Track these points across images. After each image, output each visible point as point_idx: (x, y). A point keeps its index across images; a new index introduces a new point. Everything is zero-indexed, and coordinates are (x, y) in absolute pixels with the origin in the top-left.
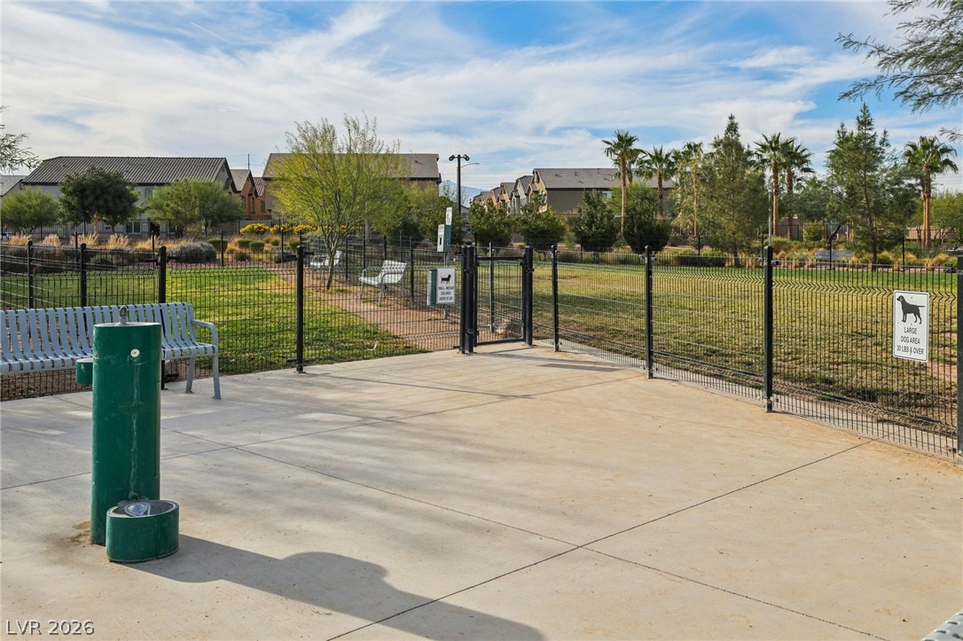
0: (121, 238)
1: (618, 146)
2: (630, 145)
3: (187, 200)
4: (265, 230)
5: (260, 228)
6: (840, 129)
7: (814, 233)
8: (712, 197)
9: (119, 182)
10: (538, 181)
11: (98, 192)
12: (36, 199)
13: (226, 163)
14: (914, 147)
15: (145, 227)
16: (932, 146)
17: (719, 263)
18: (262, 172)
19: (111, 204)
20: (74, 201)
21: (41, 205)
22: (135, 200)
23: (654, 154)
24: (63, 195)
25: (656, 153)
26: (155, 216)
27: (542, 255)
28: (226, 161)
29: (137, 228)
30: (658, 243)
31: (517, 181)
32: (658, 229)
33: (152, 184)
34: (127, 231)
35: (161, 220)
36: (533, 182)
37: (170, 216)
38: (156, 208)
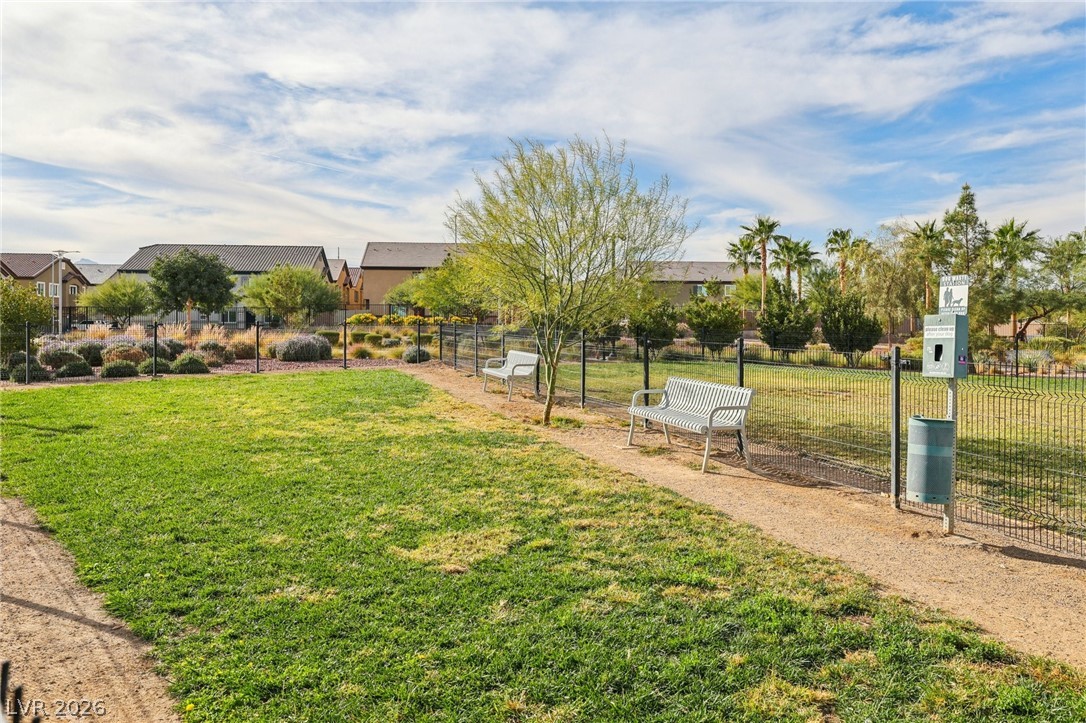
0: (216, 328)
2: (772, 230)
3: (288, 287)
4: (373, 320)
5: (367, 318)
9: (214, 266)
11: (192, 276)
12: (131, 287)
13: (323, 252)
15: (241, 317)
18: (361, 261)
19: (205, 290)
20: (165, 286)
21: (136, 293)
22: (232, 285)
24: (152, 280)
26: (251, 305)
28: (323, 250)
29: (233, 317)
30: (869, 341)
32: (869, 324)
33: (249, 273)
34: (223, 321)
35: (258, 308)
37: (270, 304)
38: (253, 297)
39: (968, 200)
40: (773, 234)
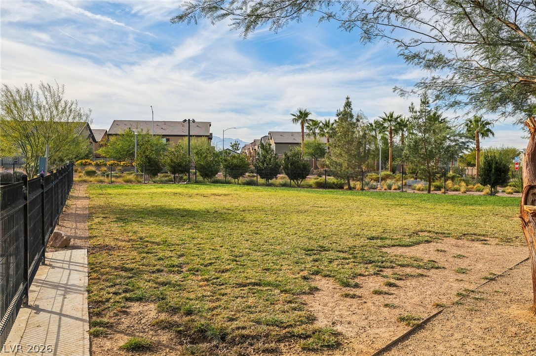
1: (300, 117)
2: (307, 117)
6: (411, 106)
7: (412, 170)
8: (335, 146)
10: (271, 139)
14: (471, 122)
16: (480, 121)
17: (341, 187)
23: (324, 123)
25: (326, 122)
27: (236, 180)
30: (303, 174)
31: (261, 139)
32: (304, 165)
36: (269, 139)
39: (348, 104)
40: (308, 118)
